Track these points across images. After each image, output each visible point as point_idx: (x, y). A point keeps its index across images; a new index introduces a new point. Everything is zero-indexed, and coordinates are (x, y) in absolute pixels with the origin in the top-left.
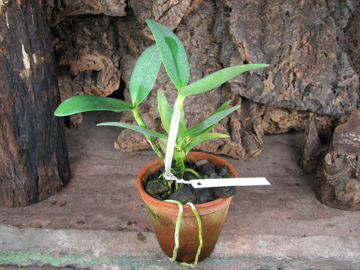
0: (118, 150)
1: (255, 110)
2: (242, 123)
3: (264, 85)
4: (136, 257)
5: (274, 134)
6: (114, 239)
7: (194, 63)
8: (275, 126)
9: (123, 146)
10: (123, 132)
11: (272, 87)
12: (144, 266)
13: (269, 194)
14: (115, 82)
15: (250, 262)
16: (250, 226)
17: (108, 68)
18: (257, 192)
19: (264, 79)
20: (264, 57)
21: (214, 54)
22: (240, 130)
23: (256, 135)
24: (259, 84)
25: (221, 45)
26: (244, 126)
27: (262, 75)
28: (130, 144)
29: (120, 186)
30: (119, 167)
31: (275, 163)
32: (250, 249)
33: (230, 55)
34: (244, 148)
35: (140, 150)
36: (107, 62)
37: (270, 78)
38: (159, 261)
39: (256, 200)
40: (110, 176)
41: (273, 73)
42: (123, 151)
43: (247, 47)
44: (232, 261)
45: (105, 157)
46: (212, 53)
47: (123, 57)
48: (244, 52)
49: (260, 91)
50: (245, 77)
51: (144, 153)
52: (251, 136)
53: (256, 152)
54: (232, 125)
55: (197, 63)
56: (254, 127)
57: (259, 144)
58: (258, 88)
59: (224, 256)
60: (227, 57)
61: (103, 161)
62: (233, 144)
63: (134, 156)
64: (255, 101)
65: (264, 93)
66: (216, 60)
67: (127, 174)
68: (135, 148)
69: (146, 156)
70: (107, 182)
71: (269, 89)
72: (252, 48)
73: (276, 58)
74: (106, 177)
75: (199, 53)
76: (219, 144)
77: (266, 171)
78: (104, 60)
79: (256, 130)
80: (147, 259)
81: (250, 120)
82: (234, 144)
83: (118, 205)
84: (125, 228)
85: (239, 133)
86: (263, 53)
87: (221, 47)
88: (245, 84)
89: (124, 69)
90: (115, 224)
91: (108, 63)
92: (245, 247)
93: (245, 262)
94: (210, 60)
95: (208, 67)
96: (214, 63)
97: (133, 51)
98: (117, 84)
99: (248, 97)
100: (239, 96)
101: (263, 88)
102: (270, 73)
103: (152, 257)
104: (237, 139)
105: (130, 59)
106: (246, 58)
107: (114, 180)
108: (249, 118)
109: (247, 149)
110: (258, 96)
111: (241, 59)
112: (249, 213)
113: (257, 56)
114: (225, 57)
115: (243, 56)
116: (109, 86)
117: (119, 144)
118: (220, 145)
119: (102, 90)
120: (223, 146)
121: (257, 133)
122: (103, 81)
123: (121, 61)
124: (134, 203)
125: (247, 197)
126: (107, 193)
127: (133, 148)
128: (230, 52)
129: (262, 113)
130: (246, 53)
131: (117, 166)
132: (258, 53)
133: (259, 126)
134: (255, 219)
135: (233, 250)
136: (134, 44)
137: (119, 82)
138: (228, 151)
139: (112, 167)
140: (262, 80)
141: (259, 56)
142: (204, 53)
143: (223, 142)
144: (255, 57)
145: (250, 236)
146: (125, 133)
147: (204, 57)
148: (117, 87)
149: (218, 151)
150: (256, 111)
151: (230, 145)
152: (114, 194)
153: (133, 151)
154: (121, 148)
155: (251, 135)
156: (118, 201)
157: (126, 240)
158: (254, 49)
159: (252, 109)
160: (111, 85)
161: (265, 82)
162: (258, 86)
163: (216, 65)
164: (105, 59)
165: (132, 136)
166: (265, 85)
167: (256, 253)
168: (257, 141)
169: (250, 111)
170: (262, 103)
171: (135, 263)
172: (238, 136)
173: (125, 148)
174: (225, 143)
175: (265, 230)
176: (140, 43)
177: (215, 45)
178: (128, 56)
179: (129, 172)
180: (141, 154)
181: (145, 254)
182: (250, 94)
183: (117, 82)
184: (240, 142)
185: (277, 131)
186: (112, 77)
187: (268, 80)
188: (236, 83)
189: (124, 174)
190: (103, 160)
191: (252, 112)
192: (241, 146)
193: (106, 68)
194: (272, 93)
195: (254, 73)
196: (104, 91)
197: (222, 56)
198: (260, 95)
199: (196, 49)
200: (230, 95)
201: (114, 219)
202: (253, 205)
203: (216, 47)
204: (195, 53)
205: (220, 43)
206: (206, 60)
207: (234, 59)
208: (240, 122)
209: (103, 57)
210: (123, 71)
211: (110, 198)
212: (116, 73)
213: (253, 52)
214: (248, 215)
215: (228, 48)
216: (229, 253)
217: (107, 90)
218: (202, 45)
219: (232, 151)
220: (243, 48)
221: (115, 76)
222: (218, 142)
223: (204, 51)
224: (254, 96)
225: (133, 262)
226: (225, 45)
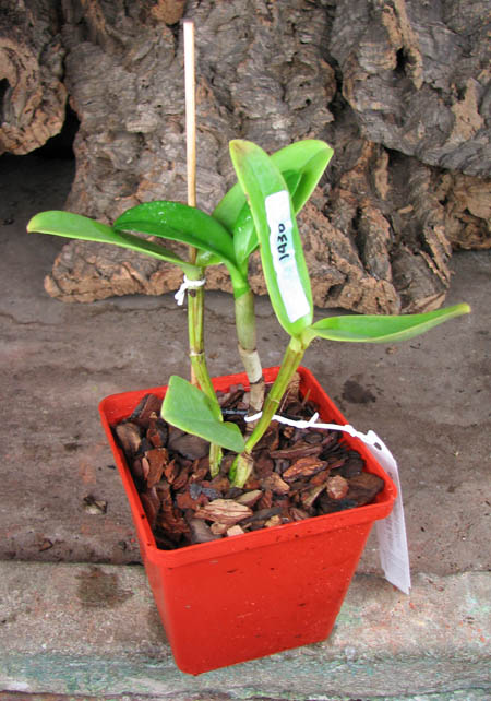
0: (55, 298)
1: (425, 186)
2: (390, 222)
3: (453, 116)
4: (80, 657)
5: (474, 250)
6: (16, 592)
7: (260, 61)
8: (475, 230)
9: (68, 286)
10: (66, 248)
11: (478, 122)
12: (108, 680)
13: (474, 426)
14: (53, 115)
15: (440, 671)
16: (427, 534)
17: (24, 74)
18: (440, 421)
19: (454, 100)
20: (453, 39)
21: (313, 36)
22: (388, 241)
23: (431, 254)
24: (440, 113)
25: (331, 13)
26: (397, 229)
27: (446, 89)
28: (86, 283)
29: (55, 404)
30: (54, 345)
31: (482, 333)
32: (438, 627)
33: (360, 37)
34: (397, 290)
35: (116, 296)
36: (22, 56)
37: (471, 96)
38: (152, 666)
39: (439, 446)
40: (28, 372)
41: (480, 82)
42: (68, 299)
43: (407, 11)
44: (381, 667)
45: (19, 319)
46: (306, 33)
47: (74, 48)
48: (398, 25)
49: (443, 134)
50: (398, 96)
51: (125, 304)
52: (418, 258)
53: (431, 302)
54: (364, 228)
55: (267, 61)
56: (425, 233)
57: (439, 279)
58: (438, 126)
59: (356, 654)
60: (351, 43)
61: (14, 330)
62: (370, 282)
63: (98, 312)
64: (426, 160)
65: (455, 140)
66: (318, 51)
67: (74, 367)
68: (99, 293)
69: (132, 314)
70: (18, 392)
71: (469, 128)
72: (418, 16)
73: (485, 41)
74: (16, 377)
75: (272, 34)
76: (332, 280)
77: (462, 356)
78: (10, 50)
79: (430, 241)
80: (116, 663)
81: (413, 212)
82: (374, 281)
83: (42, 465)
84: (58, 542)
85: (384, 251)
86: (449, 28)
87: (333, 18)
88: (398, 114)
89: (75, 80)
90: (29, 529)
91: (24, 59)
92: (424, 621)
93: (422, 669)
94: (303, 51)
95: (298, 73)
96: (315, 59)
97: (99, 33)
98: (57, 118)
99: (406, 152)
100: (384, 147)
101: (451, 125)
102: (471, 83)
103: (130, 656)
104: (380, 267)
105: (91, 53)
106: (403, 40)
107: (39, 384)
108: (408, 209)
109: (405, 292)
110: (436, 149)
111: (391, 46)
112: (422, 488)
113: (433, 37)
114: (345, 41)
115: (394, 35)
116: (34, 125)
117: (57, 282)
118: (335, 283)
119: (16, 136)
120: (341, 287)
121: (435, 250)
122: (18, 111)
123: (68, 58)
124: (89, 458)
125: (413, 438)
126: (16, 427)
127: (95, 292)
128: (358, 28)
129: (441, 195)
130: (404, 27)
131: (50, 344)
132: (435, 29)
133: (439, 231)
134: (439, 508)
135: (383, 631)
136: (99, 13)
137: (62, 114)
138: (355, 299)
139: (35, 346)
140: (448, 104)
141: (439, 37)
142: (285, 34)
143: (342, 277)
144: (428, 40)
145: (436, 579)
146: (74, 250)
147: (285, 45)
148: (56, 127)
149: (326, 298)
150: (428, 190)
151: (360, 283)
152: (34, 428)
153: (96, 301)
154: (62, 291)
155: (416, 254)
156: (43, 453)
157: (51, 596)
158: (425, 19)
159: (418, 183)
160: (39, 121)
161: (458, 108)
162: (438, 118)
163: (319, 65)
164: (14, 48)
165: (91, 260)
166: (458, 117)
167: (457, 642)
168: (435, 271)
169: (411, 189)
170: (447, 165)
171: (79, 673)
172: (381, 259)
173: (72, 294)
174: (347, 280)
175: (473, 545)
176: (117, 11)
177: (317, 12)
178: (85, 47)
179: (82, 362)
180: (116, 308)
181: (108, 649)
182: (413, 142)
183: (57, 114)
184: (389, 276)
185: (482, 242)
186: (44, 102)
187: (465, 102)
188: (375, 111)
189: (68, 366)
190: (14, 327)
191: (416, 192)
192: (389, 287)
193: (18, 73)
194: (476, 137)
195: (424, 83)
196: (20, 138)
197: (334, 40)
198: (442, 145)
199: (266, 24)
200: (358, 143)
201: (28, 512)
202: (432, 463)
203: (319, 18)
204: (262, 34)
205: (329, 7)
206: (291, 52)
207: (370, 44)
208: (387, 217)
209: (9, 44)
210: (74, 84)
211: (21, 442)
212: (56, 91)
213: (423, 26)
214: (419, 494)
215: (353, 18)
216: (373, 643)
217: (28, 137)
218: (280, 12)
219: (366, 300)
220: (396, 13)
221: (51, 98)
222: (330, 276)
223: (286, 28)
224: (424, 148)
225: (72, 669)
226: (345, 10)
